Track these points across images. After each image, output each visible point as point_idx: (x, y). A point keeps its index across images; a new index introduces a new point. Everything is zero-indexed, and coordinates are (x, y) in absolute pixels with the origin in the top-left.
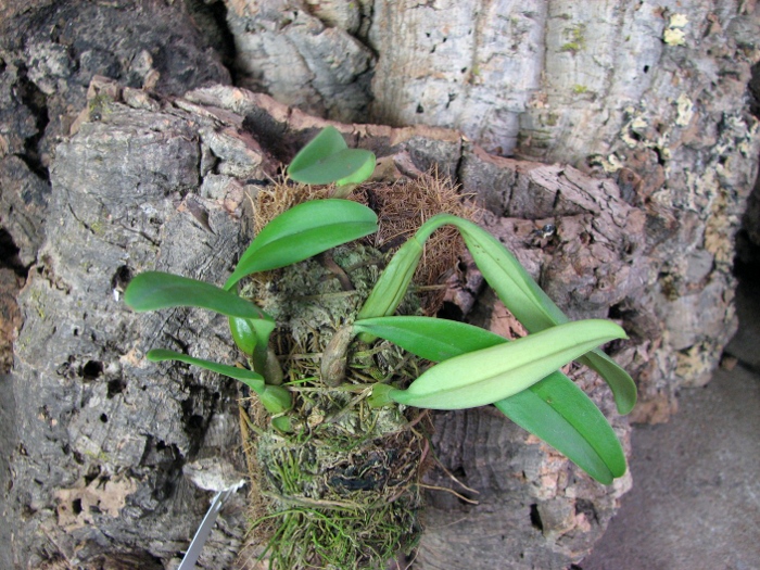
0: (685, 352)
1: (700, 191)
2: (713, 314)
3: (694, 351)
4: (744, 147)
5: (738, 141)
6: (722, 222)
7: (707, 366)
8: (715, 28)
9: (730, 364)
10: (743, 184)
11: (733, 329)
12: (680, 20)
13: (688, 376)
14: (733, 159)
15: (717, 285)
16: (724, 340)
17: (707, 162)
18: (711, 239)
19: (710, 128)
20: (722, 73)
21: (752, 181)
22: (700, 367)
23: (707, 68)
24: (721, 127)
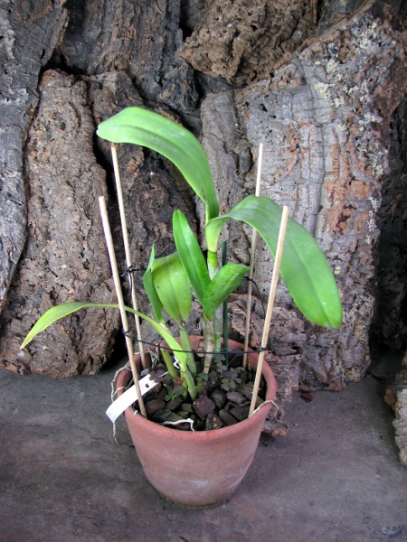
0: (350, 369)
1: (348, 317)
2: (358, 357)
3: (353, 369)
4: (366, 304)
5: (363, 302)
6: (361, 327)
7: (358, 375)
8: (351, 270)
9: (369, 377)
10: (368, 316)
11: (369, 364)
12: (338, 268)
13: (352, 378)
14: (362, 308)
15: (359, 347)
16: (366, 367)
17: (351, 308)
18: (357, 333)
19: (351, 299)
20: (355, 282)
21: (372, 315)
22: (355, 375)
23: (349, 281)
24: (355, 298)
